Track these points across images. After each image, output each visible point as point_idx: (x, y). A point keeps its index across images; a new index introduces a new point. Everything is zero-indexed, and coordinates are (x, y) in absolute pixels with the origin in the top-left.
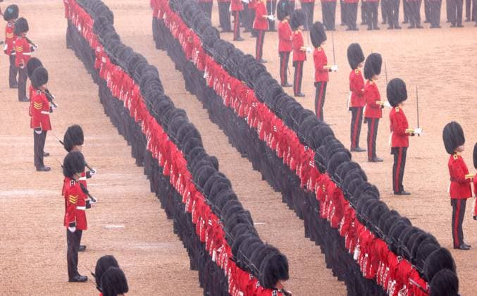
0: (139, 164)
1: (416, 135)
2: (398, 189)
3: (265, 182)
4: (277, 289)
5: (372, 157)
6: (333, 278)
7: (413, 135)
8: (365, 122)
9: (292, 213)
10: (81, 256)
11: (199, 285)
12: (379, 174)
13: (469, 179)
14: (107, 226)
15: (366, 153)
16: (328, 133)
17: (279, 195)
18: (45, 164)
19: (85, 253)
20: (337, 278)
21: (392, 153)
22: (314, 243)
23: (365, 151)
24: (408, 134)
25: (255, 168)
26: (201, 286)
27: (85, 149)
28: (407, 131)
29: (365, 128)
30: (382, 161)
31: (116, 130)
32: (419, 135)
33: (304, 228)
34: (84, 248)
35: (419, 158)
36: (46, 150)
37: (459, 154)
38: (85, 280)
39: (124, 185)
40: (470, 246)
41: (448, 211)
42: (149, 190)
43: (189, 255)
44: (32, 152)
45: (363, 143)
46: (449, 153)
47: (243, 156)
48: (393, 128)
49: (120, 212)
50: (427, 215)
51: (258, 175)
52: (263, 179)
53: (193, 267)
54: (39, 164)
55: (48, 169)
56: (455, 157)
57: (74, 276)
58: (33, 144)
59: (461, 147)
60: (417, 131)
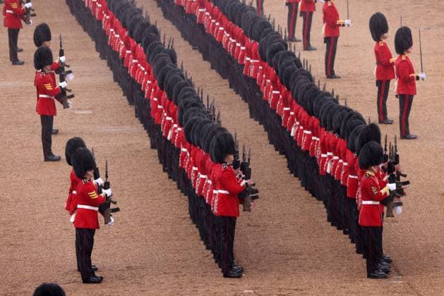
0: (103, 57)
1: (346, 26)
2: (330, 73)
3: (214, 71)
4: (226, 163)
5: (307, 47)
6: (275, 152)
7: (344, 25)
8: (301, 16)
9: (238, 97)
10: (54, 139)
11: (158, 162)
12: (314, 61)
13: (393, 63)
14: (76, 112)
15: (302, 43)
16: (266, 26)
17: (226, 82)
18: (19, 58)
19: (58, 136)
20: (278, 152)
21: (325, 42)
22: (258, 123)
23: (300, 41)
24: (339, 25)
25: (205, 58)
26: (161, 163)
27: (53, 45)
28: (338, 22)
29: (300, 21)
30: (315, 49)
31: (81, 28)
32: (348, 25)
33: (248, 110)
34: (57, 132)
35: (348, 46)
36: (19, 46)
37: (384, 41)
38: (59, 159)
39: (90, 76)
40: (392, 121)
41: (374, 90)
42: (112, 80)
43: (149, 136)
44: (7, 48)
45: (299, 34)
46: (375, 40)
47: (194, 49)
48: (325, 19)
49: (87, 99)
50: (356, 95)
51: (207, 64)
52: (212, 68)
53: (153, 147)
54: (14, 59)
55: (23, 63)
56: (381, 44)
57: (48, 155)
58: (8, 41)
59: (386, 35)
60: (347, 22)
